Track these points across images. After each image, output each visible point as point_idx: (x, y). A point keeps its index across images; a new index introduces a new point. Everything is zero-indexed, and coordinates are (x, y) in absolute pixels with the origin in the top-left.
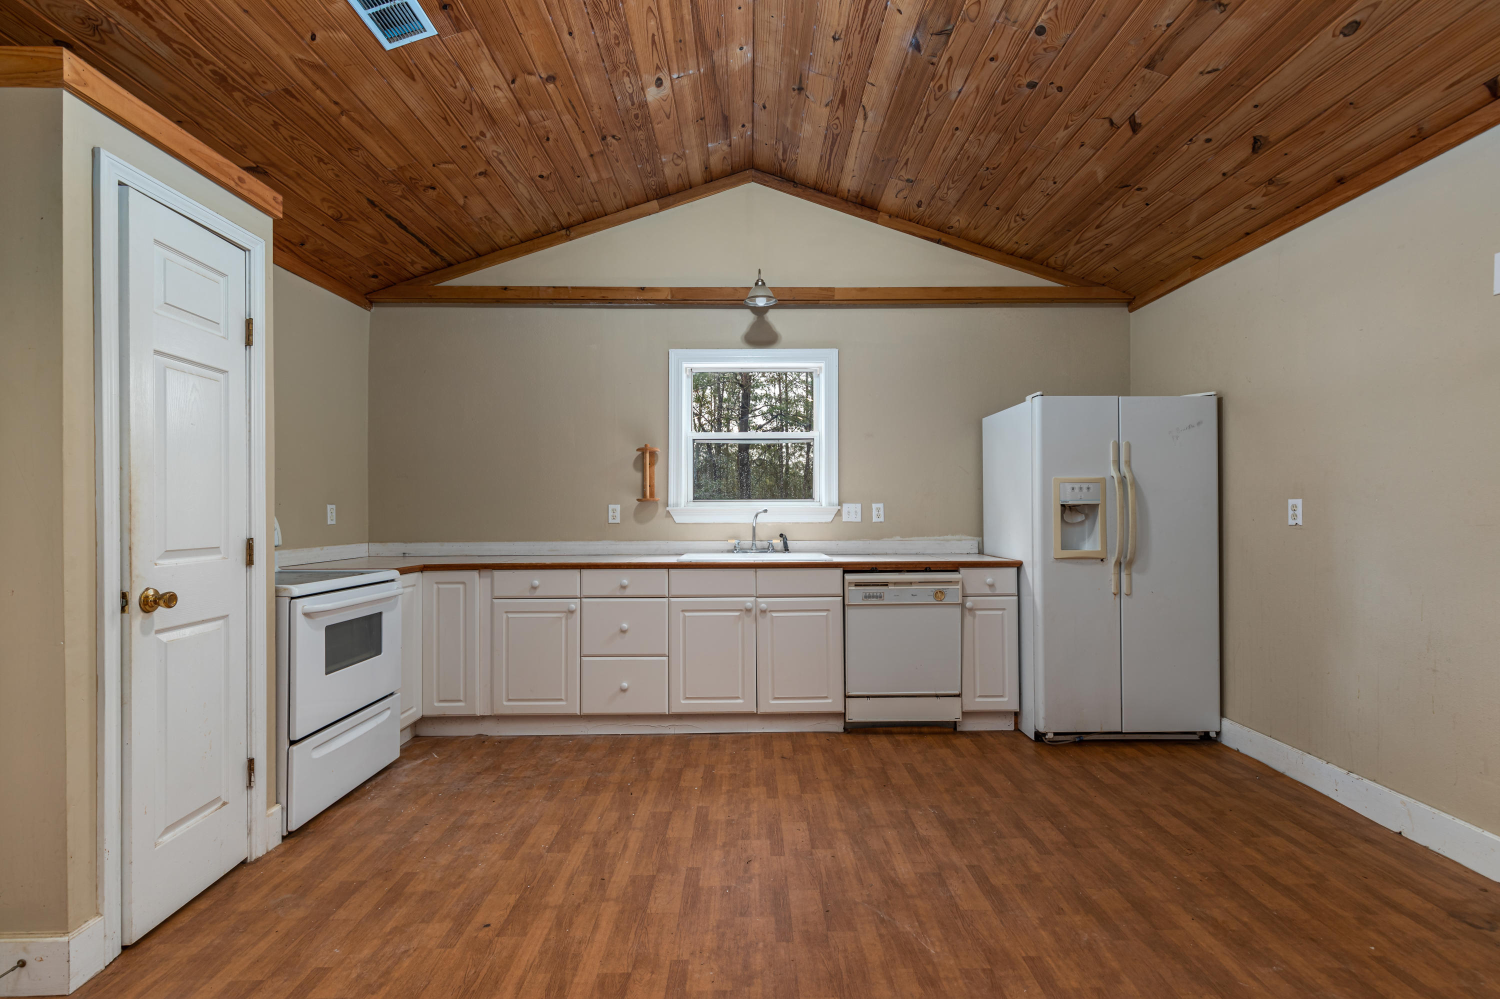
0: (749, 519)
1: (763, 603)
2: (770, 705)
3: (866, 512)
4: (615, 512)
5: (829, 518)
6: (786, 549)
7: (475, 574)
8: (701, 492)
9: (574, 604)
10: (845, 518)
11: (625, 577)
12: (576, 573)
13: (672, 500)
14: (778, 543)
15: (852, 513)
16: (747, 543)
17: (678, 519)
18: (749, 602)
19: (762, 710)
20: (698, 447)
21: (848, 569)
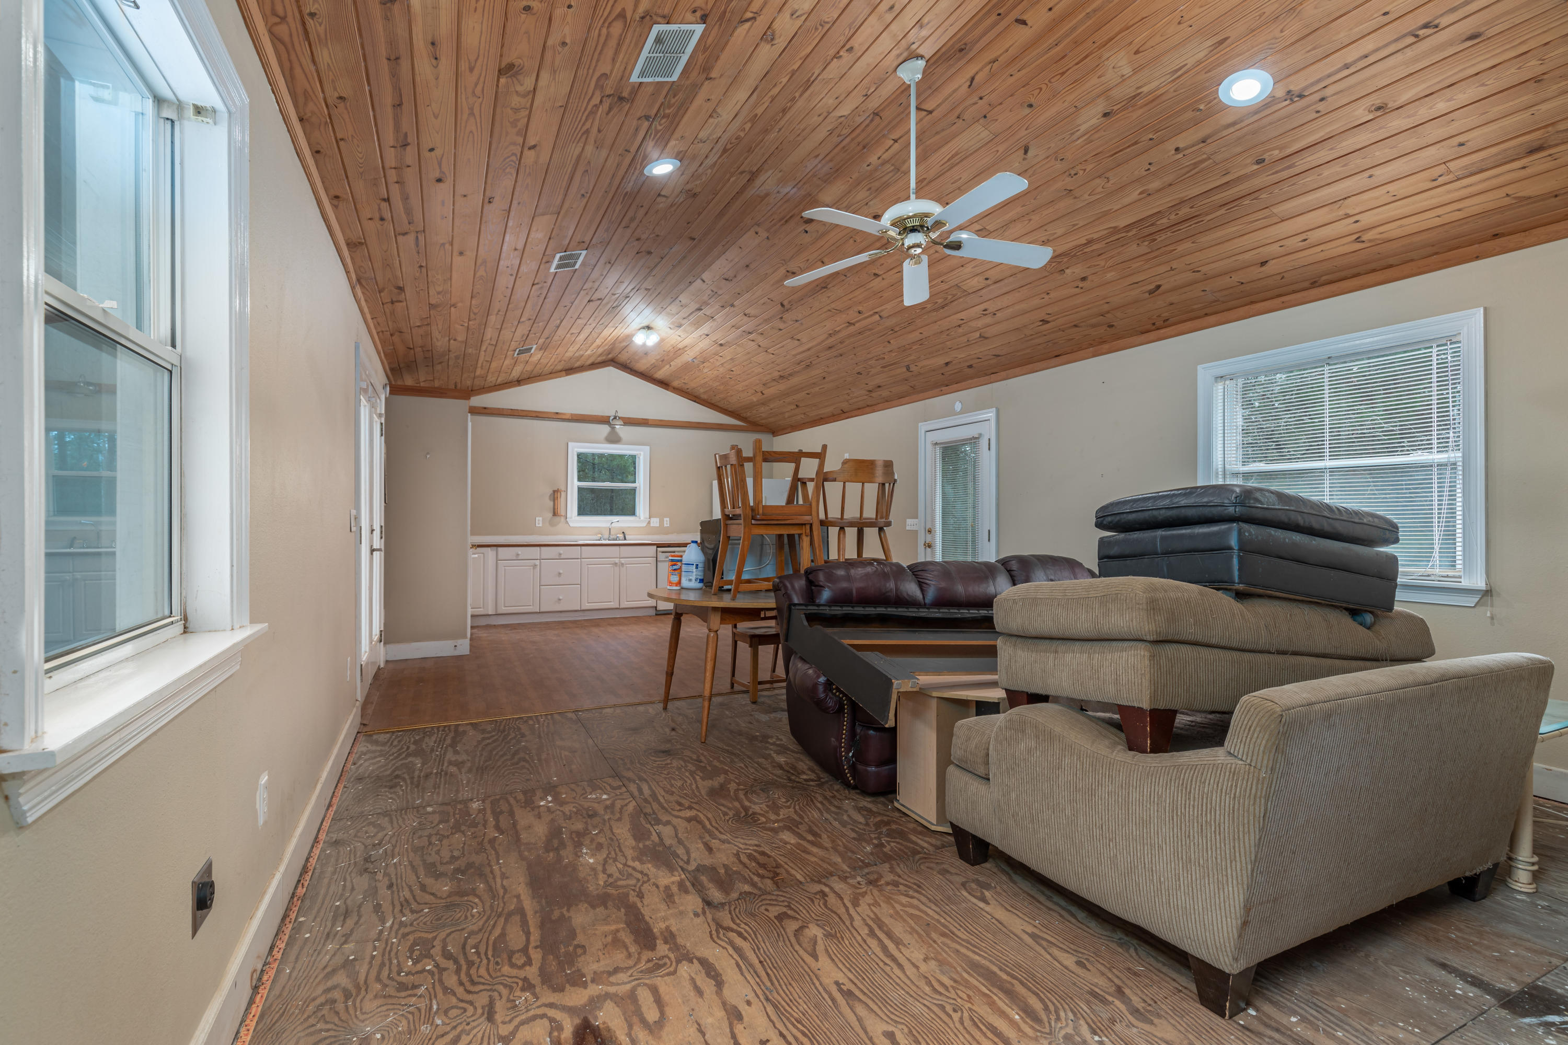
0: (608, 525)
1: (623, 561)
2: (625, 604)
3: (661, 522)
4: (539, 522)
5: (645, 525)
6: (625, 539)
7: (489, 549)
8: (582, 511)
9: (537, 562)
10: (652, 525)
11: (561, 549)
12: (538, 548)
13: (568, 515)
14: (621, 536)
15: (655, 522)
16: (606, 536)
17: (571, 525)
18: (617, 560)
19: (622, 606)
20: (580, 490)
21: (659, 546)
